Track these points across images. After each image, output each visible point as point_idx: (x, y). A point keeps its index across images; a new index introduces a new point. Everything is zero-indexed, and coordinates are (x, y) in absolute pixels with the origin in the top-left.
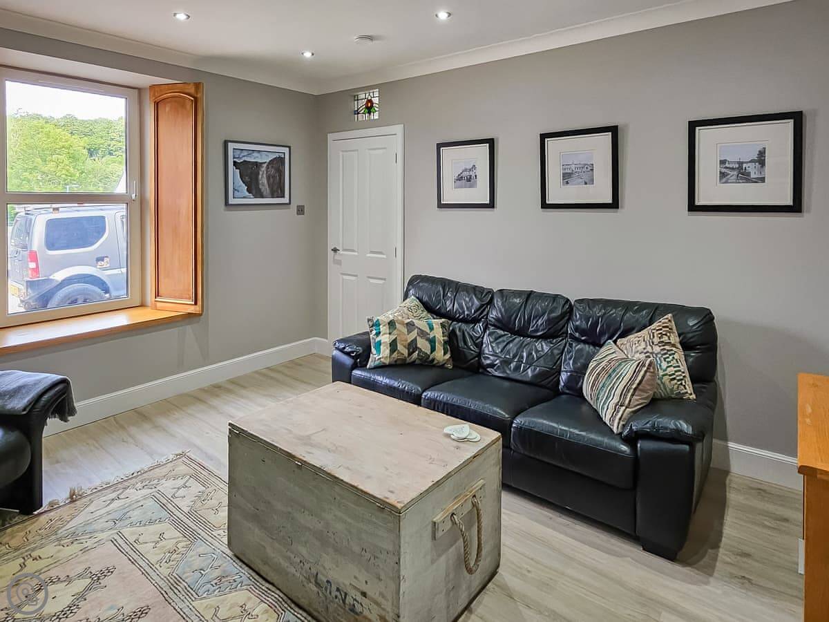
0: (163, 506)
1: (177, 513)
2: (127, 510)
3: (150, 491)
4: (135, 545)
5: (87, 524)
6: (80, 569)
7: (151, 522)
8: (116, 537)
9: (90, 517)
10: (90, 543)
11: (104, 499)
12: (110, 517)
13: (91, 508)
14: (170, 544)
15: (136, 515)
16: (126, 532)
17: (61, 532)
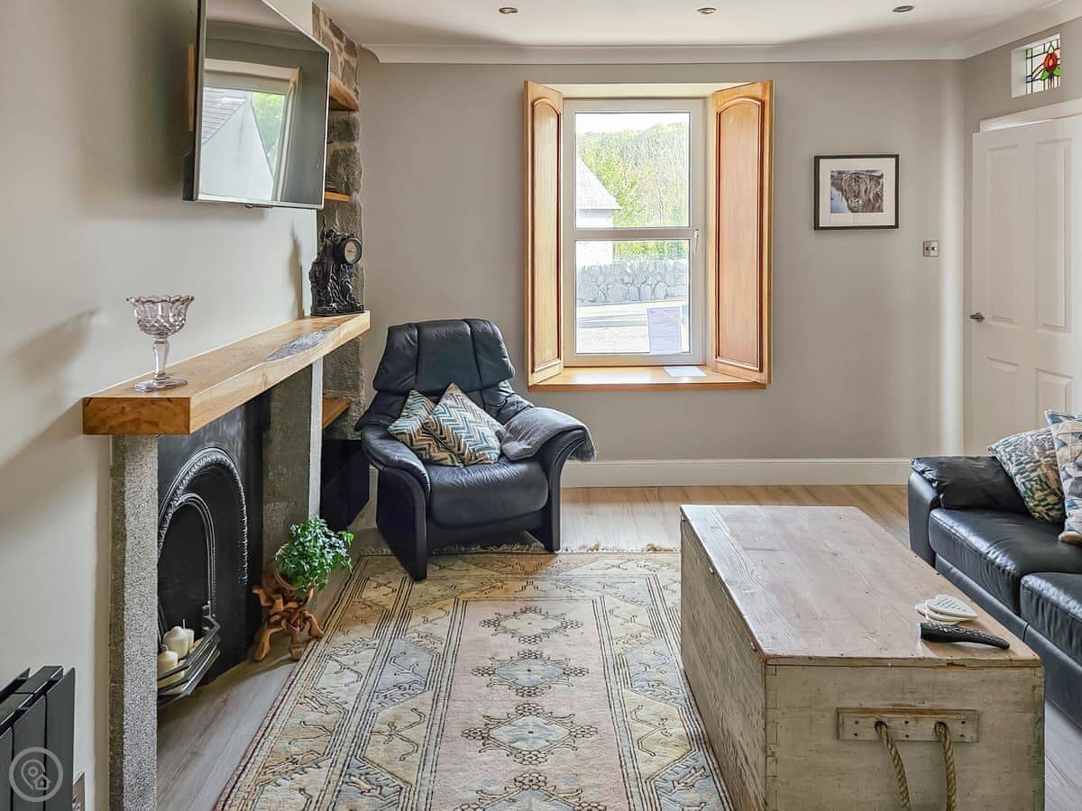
0: (651, 591)
1: (659, 603)
2: (621, 580)
3: (649, 572)
4: (608, 613)
5: (584, 577)
6: (558, 612)
7: (633, 601)
8: (598, 600)
9: (589, 572)
10: (575, 595)
11: (607, 561)
12: (602, 580)
13: (593, 565)
14: (635, 628)
15: (623, 589)
16: (608, 599)
17: (562, 575)
